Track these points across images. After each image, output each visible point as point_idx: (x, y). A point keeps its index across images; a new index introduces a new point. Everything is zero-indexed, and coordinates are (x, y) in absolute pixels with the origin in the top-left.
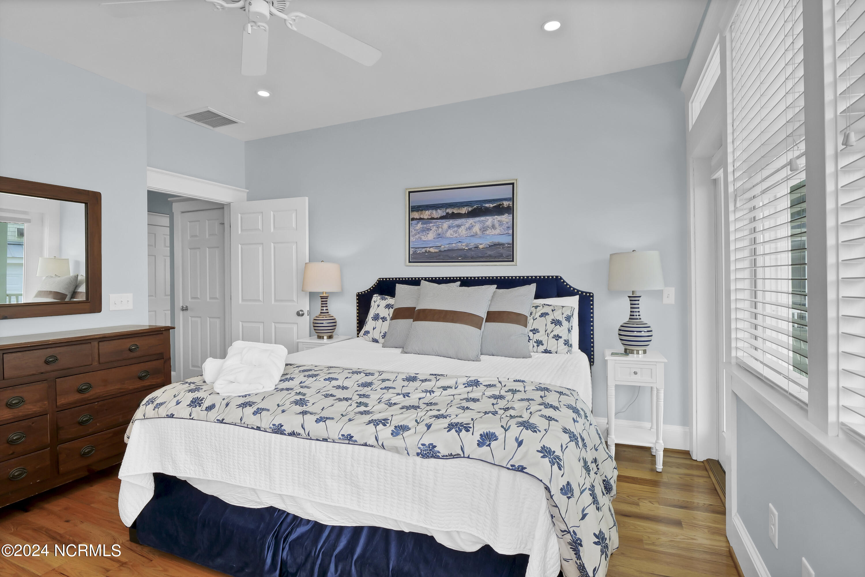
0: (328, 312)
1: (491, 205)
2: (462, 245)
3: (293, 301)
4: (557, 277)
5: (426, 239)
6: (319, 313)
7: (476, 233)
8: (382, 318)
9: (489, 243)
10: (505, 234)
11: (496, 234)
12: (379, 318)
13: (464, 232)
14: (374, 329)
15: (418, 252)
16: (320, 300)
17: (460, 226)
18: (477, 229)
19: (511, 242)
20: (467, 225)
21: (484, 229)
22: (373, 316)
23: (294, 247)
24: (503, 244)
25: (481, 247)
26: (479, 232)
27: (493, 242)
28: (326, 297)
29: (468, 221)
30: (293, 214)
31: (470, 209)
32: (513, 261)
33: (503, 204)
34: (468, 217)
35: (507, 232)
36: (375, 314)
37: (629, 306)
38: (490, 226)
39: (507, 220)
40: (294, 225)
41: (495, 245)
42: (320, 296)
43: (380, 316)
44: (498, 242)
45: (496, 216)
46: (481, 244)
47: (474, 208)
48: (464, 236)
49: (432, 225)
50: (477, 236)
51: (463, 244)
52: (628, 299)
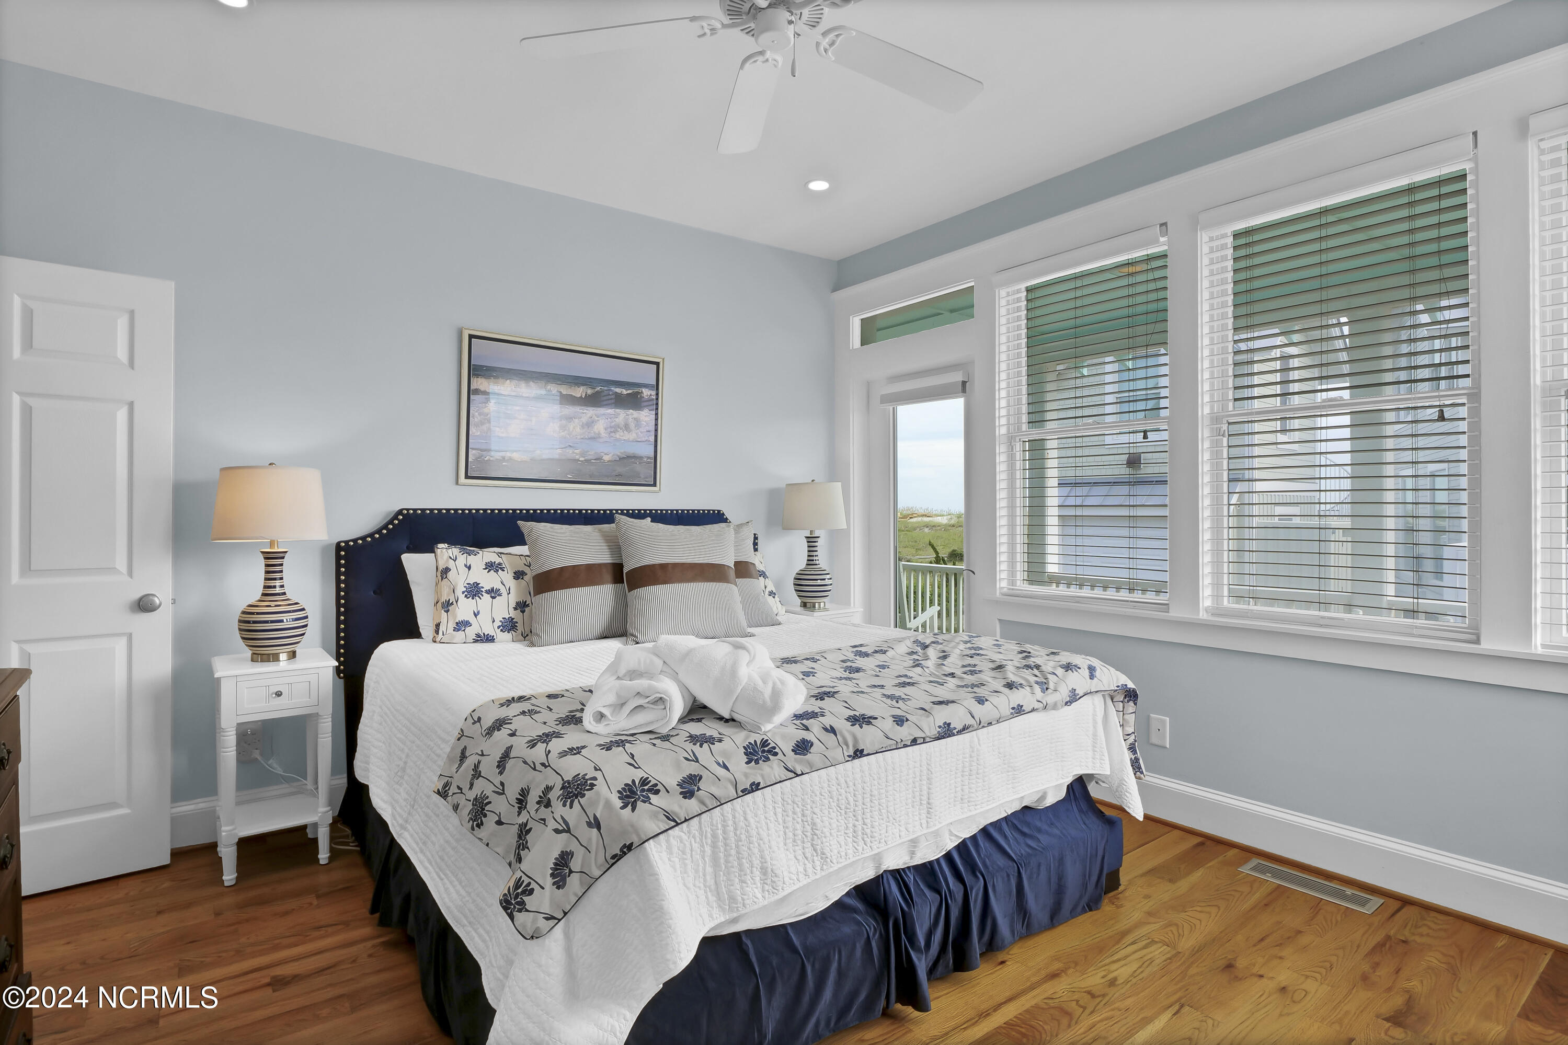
0: (284, 594)
1: (624, 390)
2: (573, 452)
3: (112, 570)
4: (719, 511)
5: (504, 435)
6: (258, 596)
7: (599, 434)
8: (488, 592)
9: (619, 454)
10: (643, 442)
11: (631, 439)
12: (482, 591)
13: (578, 429)
14: (476, 615)
15: (486, 459)
16: (262, 562)
17: (571, 418)
18: (600, 427)
19: (652, 455)
20: (584, 419)
21: (613, 429)
22: (465, 589)
23: (122, 415)
24: (641, 458)
25: (606, 458)
26: (603, 434)
27: (625, 452)
28: (281, 555)
29: (585, 411)
30: (119, 321)
31: (590, 392)
32: (654, 485)
33: (642, 392)
34: (586, 405)
35: (647, 438)
36: (467, 584)
37: (806, 549)
38: (621, 426)
39: (647, 419)
40: (122, 353)
41: (629, 457)
42: (262, 552)
43: (483, 588)
44: (633, 453)
45: (631, 411)
46: (606, 454)
47: (596, 390)
48: (579, 437)
49: (518, 408)
50: (601, 440)
51: (576, 451)
52: (805, 540)
